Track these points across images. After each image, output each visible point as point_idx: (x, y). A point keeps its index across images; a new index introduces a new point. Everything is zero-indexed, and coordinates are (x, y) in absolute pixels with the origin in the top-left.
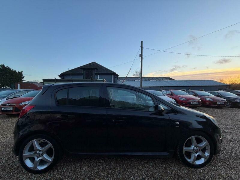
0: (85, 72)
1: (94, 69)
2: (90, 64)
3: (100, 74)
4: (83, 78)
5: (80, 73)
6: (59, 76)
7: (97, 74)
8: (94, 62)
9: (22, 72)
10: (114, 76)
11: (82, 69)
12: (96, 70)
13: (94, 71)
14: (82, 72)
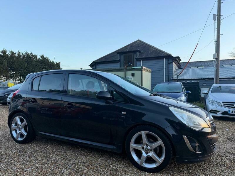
0: (122, 57)
1: (135, 52)
2: (131, 45)
3: (144, 59)
4: (120, 67)
5: (116, 60)
6: (91, 65)
7: (139, 60)
8: (139, 40)
9: (60, 63)
10: (168, 61)
11: (118, 53)
12: (138, 53)
13: (135, 54)
14: (119, 57)
